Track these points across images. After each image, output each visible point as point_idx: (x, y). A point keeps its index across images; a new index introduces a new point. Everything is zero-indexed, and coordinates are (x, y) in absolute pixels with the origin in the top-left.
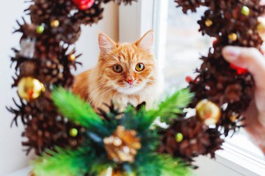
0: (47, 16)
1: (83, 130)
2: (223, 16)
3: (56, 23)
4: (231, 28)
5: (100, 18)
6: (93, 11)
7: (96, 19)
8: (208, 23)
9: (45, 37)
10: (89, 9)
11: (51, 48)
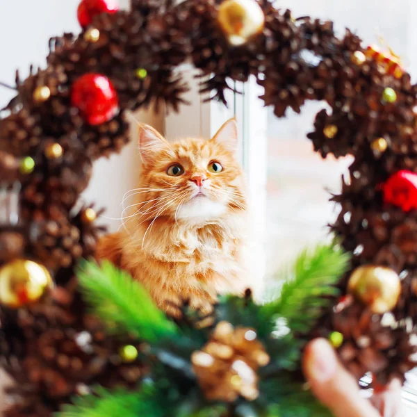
0: (34, 141)
1: (147, 349)
2: (351, 117)
3: (57, 150)
4: (372, 129)
5: (127, 141)
6: (114, 127)
7: (120, 141)
8: (330, 132)
9: (38, 178)
10: (107, 123)
11: (55, 197)
